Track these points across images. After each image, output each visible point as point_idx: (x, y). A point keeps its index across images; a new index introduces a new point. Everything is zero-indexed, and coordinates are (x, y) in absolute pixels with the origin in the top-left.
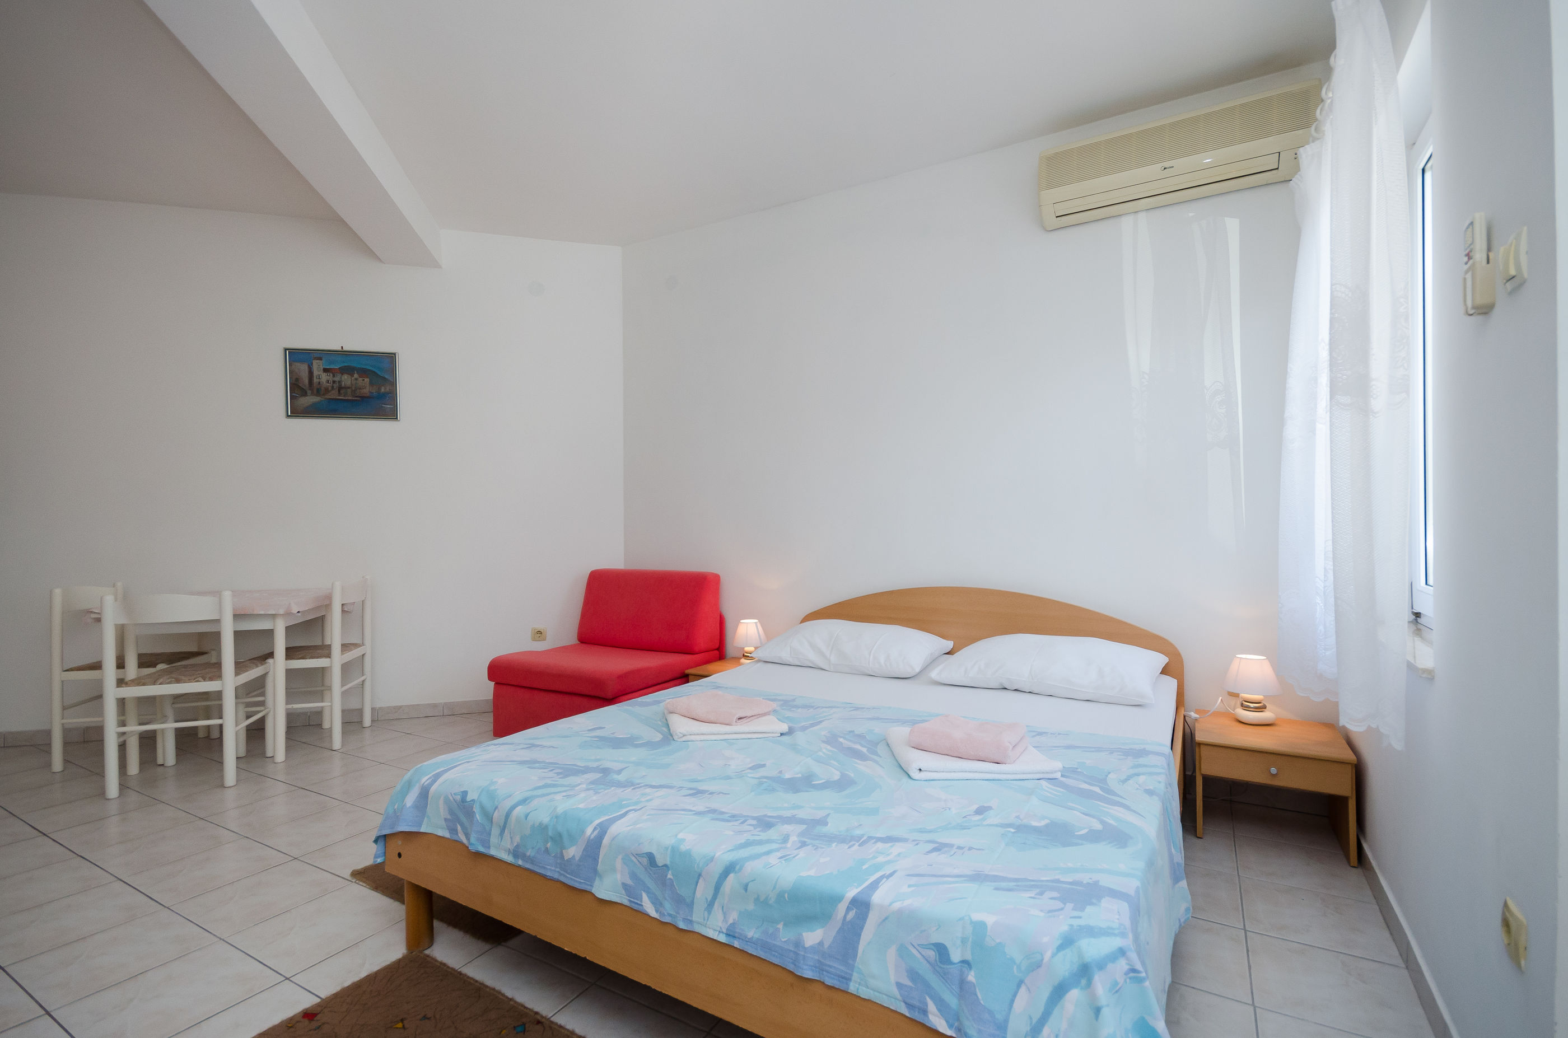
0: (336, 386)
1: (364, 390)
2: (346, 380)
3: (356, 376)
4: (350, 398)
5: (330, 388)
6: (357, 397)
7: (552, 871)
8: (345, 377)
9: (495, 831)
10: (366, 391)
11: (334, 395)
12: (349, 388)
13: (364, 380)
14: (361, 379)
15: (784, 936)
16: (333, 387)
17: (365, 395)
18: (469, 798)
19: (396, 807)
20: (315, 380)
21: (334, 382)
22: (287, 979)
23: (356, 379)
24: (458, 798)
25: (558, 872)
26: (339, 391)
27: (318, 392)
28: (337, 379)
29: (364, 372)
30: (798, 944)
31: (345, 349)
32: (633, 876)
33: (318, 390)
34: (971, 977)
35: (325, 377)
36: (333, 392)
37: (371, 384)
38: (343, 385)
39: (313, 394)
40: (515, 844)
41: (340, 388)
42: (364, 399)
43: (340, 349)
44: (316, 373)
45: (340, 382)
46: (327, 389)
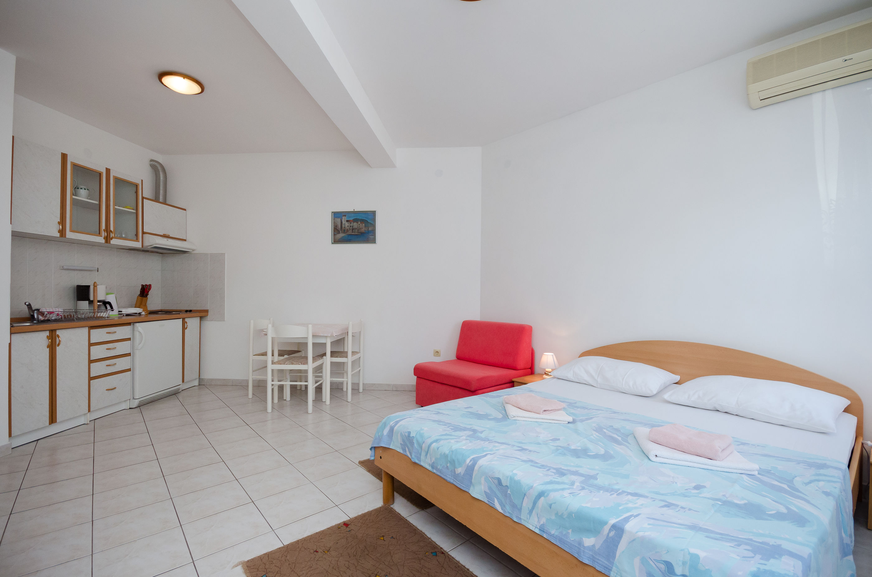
0: (351, 228)
1: (362, 230)
2: (355, 225)
3: (359, 223)
4: (357, 234)
5: (349, 230)
6: (359, 233)
7: (450, 478)
8: (355, 223)
9: (423, 454)
10: (363, 230)
11: (350, 232)
12: (356, 229)
13: (362, 225)
14: (361, 224)
15: (572, 537)
16: (350, 228)
17: (362, 232)
18: (411, 435)
19: (379, 434)
20: (343, 226)
21: (350, 226)
22: (336, 506)
23: (359, 224)
24: (407, 434)
25: (453, 479)
26: (352, 230)
27: (344, 232)
28: (352, 225)
29: (363, 221)
30: (580, 543)
31: (355, 210)
32: (490, 488)
33: (344, 230)
35: (347, 224)
37: (365, 226)
38: (354, 228)
39: (342, 232)
41: (353, 229)
42: (362, 234)
44: (343, 223)
45: (353, 226)
46: (347, 230)
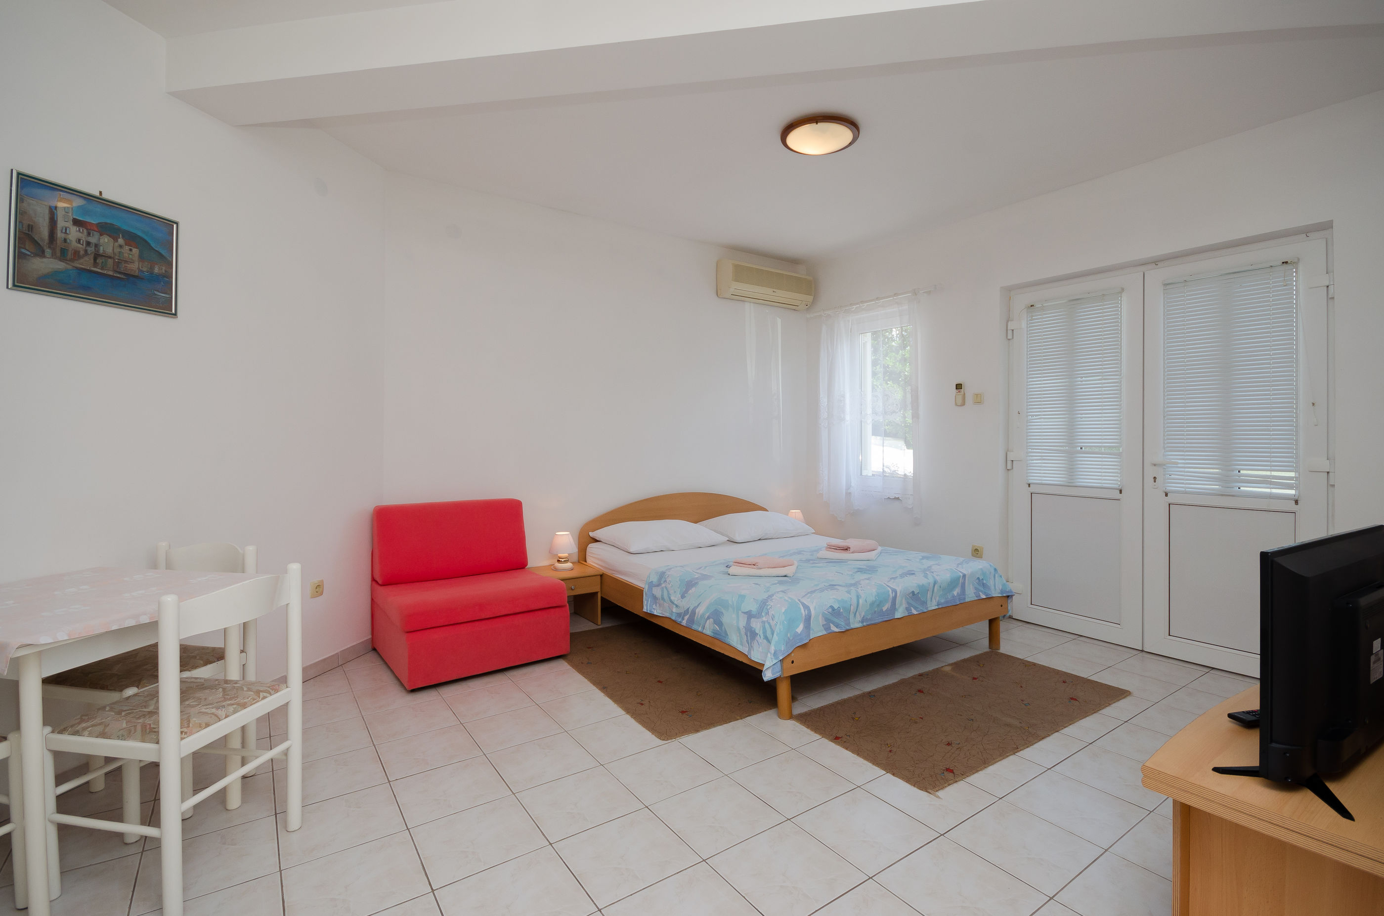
0: (91, 250)
1: (129, 266)
2: (107, 244)
3: (121, 241)
4: (111, 273)
5: (82, 252)
6: (120, 273)
7: (879, 620)
8: (105, 239)
10: (134, 267)
11: (86, 263)
12: (110, 257)
13: (131, 250)
14: (127, 248)
15: (950, 596)
16: (86, 251)
17: (132, 273)
18: (836, 607)
20: (60, 235)
21: (88, 244)
23: (121, 246)
26: (95, 259)
27: (63, 254)
28: (93, 240)
29: (132, 239)
30: (953, 596)
31: (104, 196)
32: (908, 603)
33: (63, 251)
34: (985, 582)
35: (74, 233)
36: (86, 258)
37: (141, 258)
38: (101, 251)
39: (54, 256)
40: (862, 616)
41: (97, 256)
42: (131, 279)
43: (98, 194)
44: (61, 223)
45: (96, 246)
46: (76, 253)
